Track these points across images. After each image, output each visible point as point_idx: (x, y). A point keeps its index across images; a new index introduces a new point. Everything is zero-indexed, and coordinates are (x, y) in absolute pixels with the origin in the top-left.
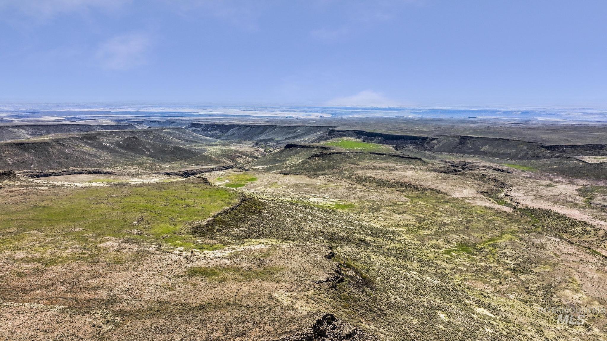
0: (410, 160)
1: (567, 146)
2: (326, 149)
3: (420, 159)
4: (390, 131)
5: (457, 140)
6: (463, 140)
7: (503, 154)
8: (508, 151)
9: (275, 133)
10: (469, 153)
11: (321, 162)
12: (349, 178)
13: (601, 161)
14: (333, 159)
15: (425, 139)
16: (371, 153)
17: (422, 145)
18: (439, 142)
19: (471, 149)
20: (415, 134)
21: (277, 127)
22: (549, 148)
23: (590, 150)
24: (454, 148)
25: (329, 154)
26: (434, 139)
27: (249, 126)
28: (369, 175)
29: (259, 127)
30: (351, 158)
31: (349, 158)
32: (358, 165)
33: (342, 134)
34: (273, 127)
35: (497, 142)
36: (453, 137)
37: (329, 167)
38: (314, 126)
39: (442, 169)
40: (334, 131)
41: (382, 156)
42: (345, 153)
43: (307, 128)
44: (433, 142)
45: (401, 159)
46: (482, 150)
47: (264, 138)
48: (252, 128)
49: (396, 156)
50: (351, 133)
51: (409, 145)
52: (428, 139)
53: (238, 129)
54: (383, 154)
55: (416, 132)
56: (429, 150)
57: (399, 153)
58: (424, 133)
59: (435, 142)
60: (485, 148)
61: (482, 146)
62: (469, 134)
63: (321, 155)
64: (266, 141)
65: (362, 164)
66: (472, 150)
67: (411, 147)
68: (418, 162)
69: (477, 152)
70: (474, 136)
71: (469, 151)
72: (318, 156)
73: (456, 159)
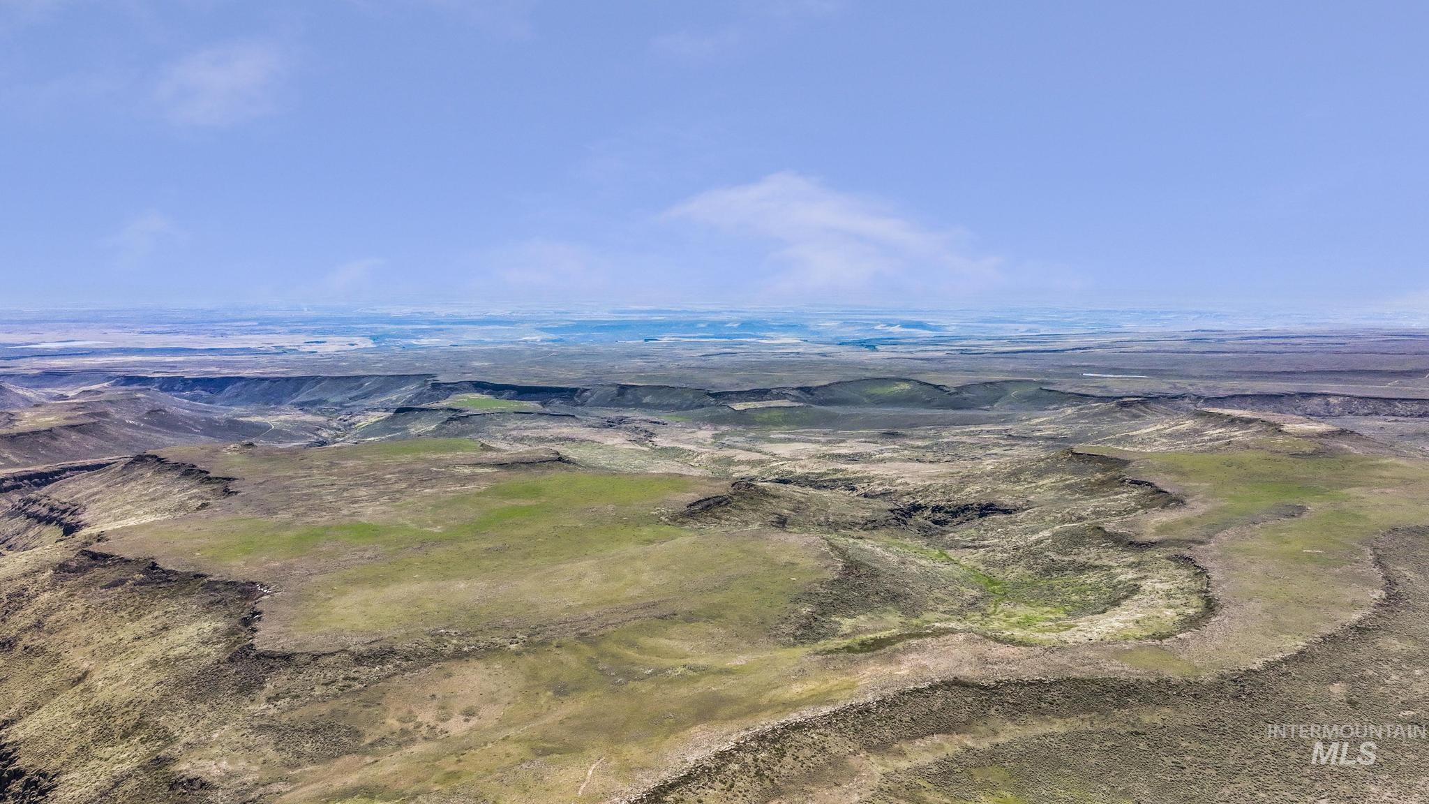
0: (562, 417)
1: (732, 393)
2: (455, 410)
3: (573, 416)
4: (525, 381)
5: (614, 389)
6: (623, 389)
7: (667, 405)
8: (672, 401)
9: (324, 390)
10: (629, 406)
11: (460, 426)
12: (504, 439)
13: (747, 407)
14: (474, 423)
15: (574, 391)
16: (515, 413)
17: (573, 399)
18: (592, 395)
19: (631, 401)
20: (560, 383)
21: (324, 378)
22: (714, 395)
23: (754, 396)
24: (611, 400)
25: (467, 417)
26: (586, 390)
27: (267, 379)
28: (525, 434)
29: (288, 379)
30: (495, 420)
31: (491, 419)
32: (505, 426)
33: (454, 388)
34: (316, 380)
35: (661, 391)
36: (611, 386)
37: (472, 432)
38: (394, 376)
39: (597, 425)
40: (439, 384)
41: (530, 415)
42: (484, 414)
43: (381, 378)
44: (585, 394)
45: (553, 417)
46: (644, 401)
47: (307, 400)
48: (275, 382)
49: (547, 414)
50: (466, 386)
51: (555, 400)
52: (579, 391)
53: (245, 385)
54: (531, 413)
55: (561, 381)
56: (582, 405)
57: (548, 410)
58: (572, 382)
59: (588, 393)
60: (647, 399)
61: (645, 397)
62: (630, 382)
63: (458, 419)
64: (313, 403)
65: (510, 425)
66: (633, 403)
67: (557, 402)
68: (571, 419)
69: (639, 405)
70: (634, 384)
71: (629, 403)
72: (455, 420)
73: (612, 414)
